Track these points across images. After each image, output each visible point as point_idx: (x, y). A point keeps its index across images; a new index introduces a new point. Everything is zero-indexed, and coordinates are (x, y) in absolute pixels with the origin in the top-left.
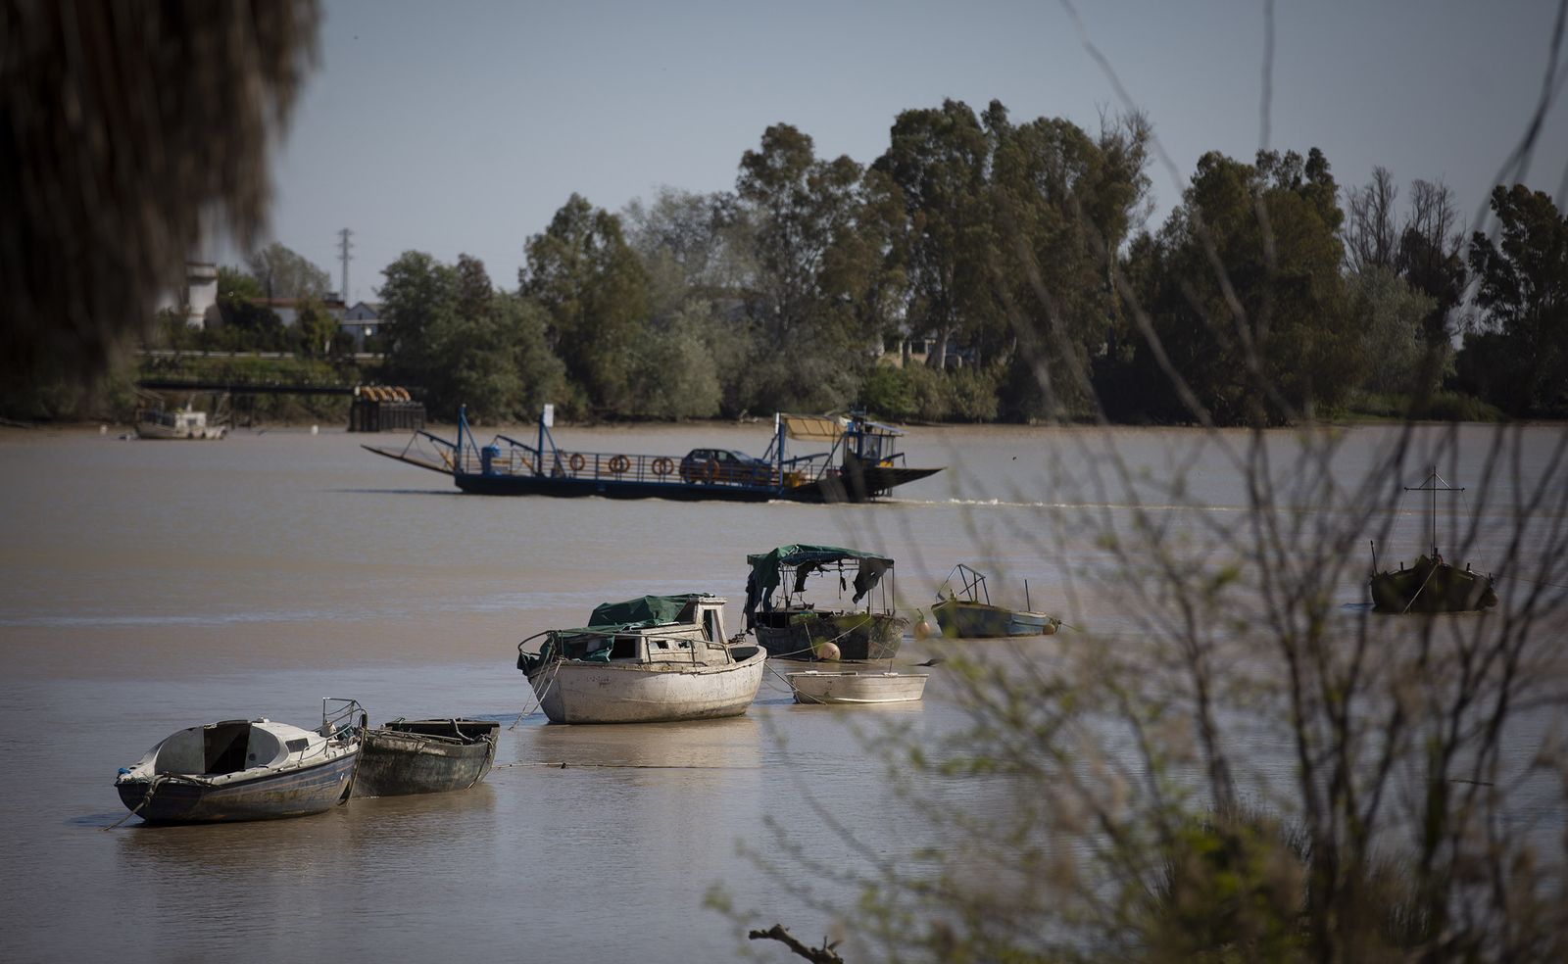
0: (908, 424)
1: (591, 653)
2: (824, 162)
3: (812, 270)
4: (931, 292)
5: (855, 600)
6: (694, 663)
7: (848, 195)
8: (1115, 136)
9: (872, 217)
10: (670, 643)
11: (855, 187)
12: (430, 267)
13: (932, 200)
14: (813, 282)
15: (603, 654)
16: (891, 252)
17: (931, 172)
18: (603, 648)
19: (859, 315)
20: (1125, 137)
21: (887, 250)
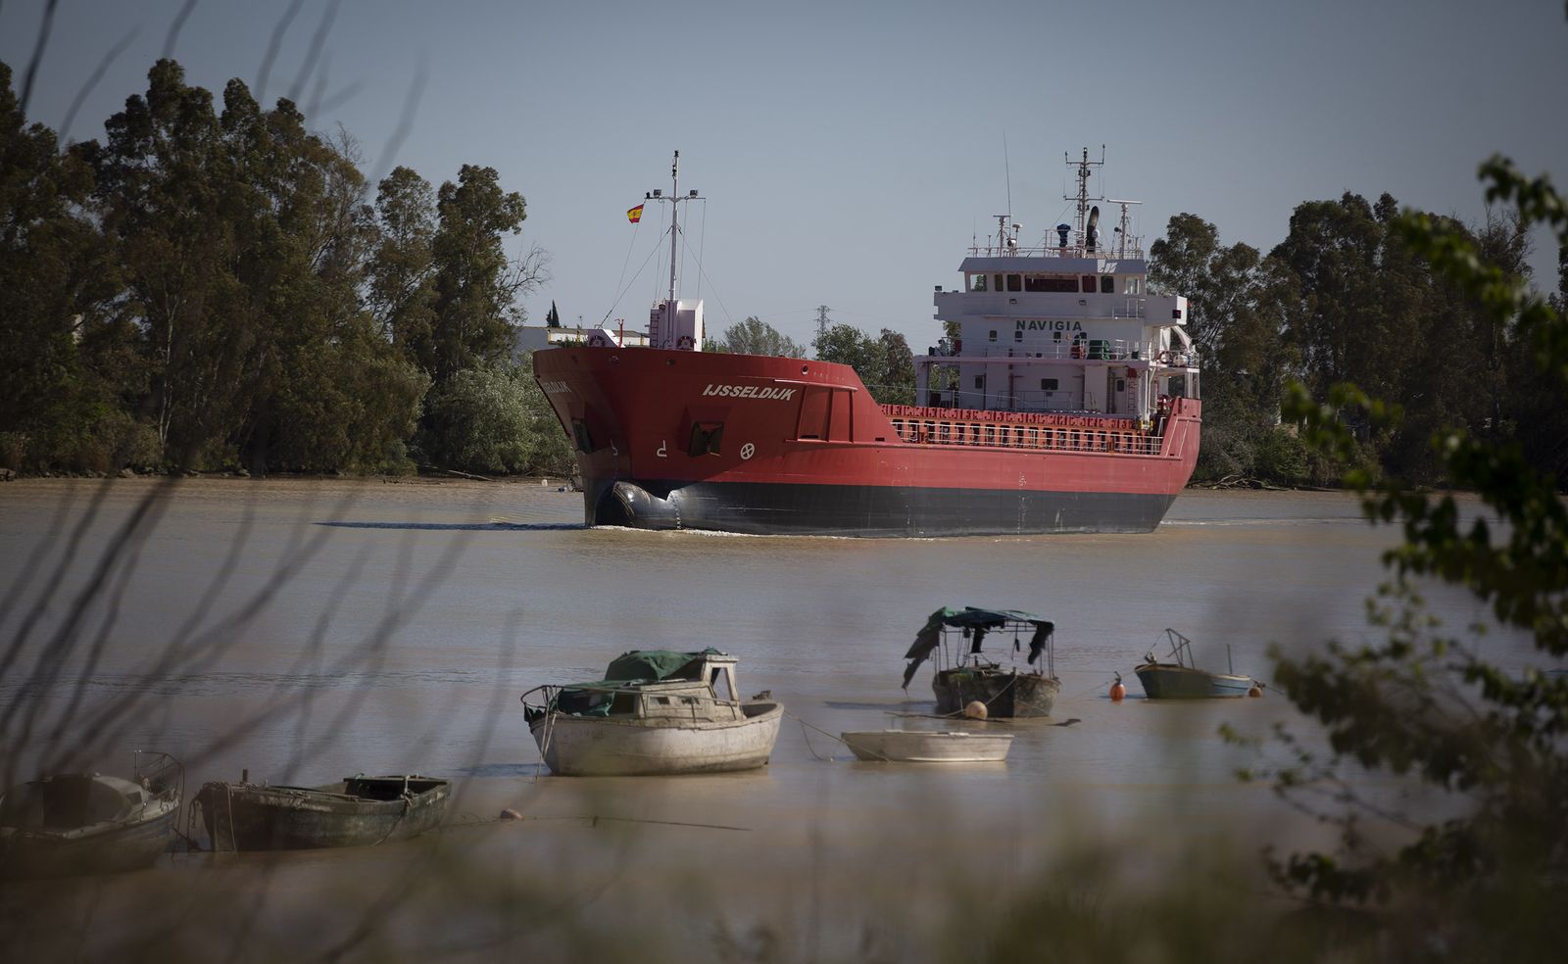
0: (1300, 489)
1: (592, 707)
2: (1226, 249)
3: (1213, 348)
4: (1324, 368)
5: (1031, 660)
6: (694, 719)
7: (1245, 279)
8: (1499, 229)
9: (1267, 300)
10: (672, 700)
11: (1251, 272)
12: (859, 341)
13: (1327, 284)
14: (1214, 358)
15: (602, 709)
16: (1287, 331)
17: (1328, 259)
18: (603, 703)
19: (1255, 389)
20: (1508, 229)
21: (1283, 330)
